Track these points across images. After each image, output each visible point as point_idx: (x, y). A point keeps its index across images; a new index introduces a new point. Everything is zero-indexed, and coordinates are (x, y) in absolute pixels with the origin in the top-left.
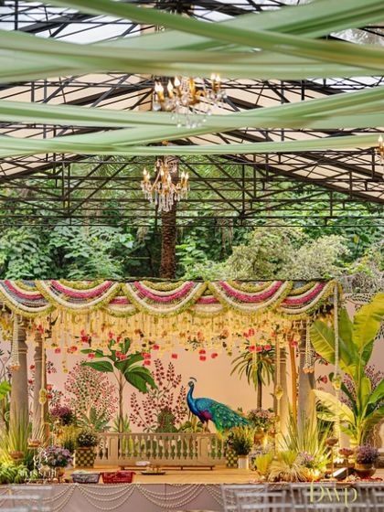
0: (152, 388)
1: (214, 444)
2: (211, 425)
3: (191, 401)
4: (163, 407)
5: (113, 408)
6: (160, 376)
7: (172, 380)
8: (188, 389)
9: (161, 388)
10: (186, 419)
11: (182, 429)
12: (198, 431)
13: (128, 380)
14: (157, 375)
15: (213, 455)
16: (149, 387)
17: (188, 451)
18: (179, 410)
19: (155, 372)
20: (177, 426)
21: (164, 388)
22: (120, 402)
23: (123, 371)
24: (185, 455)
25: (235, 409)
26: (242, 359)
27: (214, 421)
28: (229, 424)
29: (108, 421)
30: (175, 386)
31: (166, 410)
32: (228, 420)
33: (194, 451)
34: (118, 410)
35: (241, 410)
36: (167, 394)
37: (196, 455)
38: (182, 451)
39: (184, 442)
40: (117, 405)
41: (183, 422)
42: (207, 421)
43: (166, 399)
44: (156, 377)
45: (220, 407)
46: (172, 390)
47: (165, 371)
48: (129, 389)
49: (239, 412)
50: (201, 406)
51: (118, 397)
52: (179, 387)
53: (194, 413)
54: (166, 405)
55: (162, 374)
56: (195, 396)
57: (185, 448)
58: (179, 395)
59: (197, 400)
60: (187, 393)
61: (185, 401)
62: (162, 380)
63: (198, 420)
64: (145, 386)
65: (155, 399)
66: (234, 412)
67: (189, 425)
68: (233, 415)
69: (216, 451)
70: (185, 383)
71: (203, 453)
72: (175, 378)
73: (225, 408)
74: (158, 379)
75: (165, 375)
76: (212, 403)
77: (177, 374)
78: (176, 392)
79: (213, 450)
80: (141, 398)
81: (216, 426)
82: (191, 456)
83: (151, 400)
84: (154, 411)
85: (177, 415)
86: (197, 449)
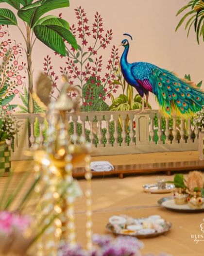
0: (73, 49)
1: (156, 123)
2: (152, 99)
3: (125, 67)
4: (88, 76)
5: (19, 78)
6: (84, 32)
7: (100, 37)
8: (122, 49)
9: (85, 49)
10: (120, 91)
11: (115, 105)
12: (136, 107)
13: (37, 37)
14: (80, 30)
15: (155, 139)
16: (68, 46)
17: (123, 135)
18: (111, 79)
19: (77, 26)
20: (109, 102)
21: (90, 49)
22: (29, 69)
23: (32, 23)
24: (120, 140)
25: (181, 76)
26: (190, 9)
27: (156, 94)
28: (175, 97)
29: (12, 97)
30: (104, 46)
31: (94, 80)
32: (173, 91)
33: (131, 135)
34: (26, 81)
35: (188, 77)
36: (93, 57)
37: (134, 140)
38: (115, 135)
39: (119, 124)
40: (23, 73)
41: (116, 96)
42: (147, 94)
43: (92, 65)
44: (78, 33)
45: (163, 73)
46: (101, 52)
47: (90, 24)
48: (40, 50)
49: (187, 81)
50: (139, 73)
51: (26, 61)
52: (109, 47)
53: (130, 83)
54: (92, 72)
55: (87, 28)
56: (131, 60)
57: (120, 131)
58: (110, 58)
59: (134, 65)
60: (120, 55)
61: (118, 67)
62: (86, 37)
63: (135, 92)
64: (63, 46)
65: (78, 65)
66: (180, 81)
67: (124, 100)
68: (180, 85)
69: (159, 134)
70: (117, 41)
71: (143, 136)
72: (103, 34)
73: (169, 76)
74: (81, 36)
75: (90, 30)
76: (153, 69)
77: (106, 27)
78: (105, 54)
79: (155, 132)
80: (58, 63)
81: (159, 100)
82: (127, 141)
83: (72, 66)
84: (77, 82)
85: (107, 86)
86: (134, 131)
